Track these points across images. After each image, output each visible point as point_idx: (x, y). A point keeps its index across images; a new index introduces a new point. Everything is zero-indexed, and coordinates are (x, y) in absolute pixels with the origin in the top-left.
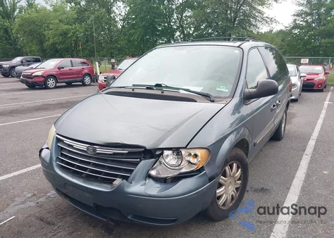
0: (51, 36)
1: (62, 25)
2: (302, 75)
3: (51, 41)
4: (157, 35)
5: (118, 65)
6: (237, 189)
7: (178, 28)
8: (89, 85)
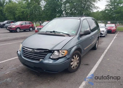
0: (18, 13)
1: (22, 9)
2: (107, 27)
3: (18, 15)
4: (56, 13)
5: (42, 24)
6: (78, 63)
7: (64, 10)
8: (32, 31)
